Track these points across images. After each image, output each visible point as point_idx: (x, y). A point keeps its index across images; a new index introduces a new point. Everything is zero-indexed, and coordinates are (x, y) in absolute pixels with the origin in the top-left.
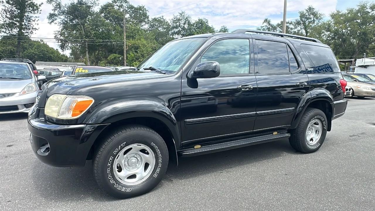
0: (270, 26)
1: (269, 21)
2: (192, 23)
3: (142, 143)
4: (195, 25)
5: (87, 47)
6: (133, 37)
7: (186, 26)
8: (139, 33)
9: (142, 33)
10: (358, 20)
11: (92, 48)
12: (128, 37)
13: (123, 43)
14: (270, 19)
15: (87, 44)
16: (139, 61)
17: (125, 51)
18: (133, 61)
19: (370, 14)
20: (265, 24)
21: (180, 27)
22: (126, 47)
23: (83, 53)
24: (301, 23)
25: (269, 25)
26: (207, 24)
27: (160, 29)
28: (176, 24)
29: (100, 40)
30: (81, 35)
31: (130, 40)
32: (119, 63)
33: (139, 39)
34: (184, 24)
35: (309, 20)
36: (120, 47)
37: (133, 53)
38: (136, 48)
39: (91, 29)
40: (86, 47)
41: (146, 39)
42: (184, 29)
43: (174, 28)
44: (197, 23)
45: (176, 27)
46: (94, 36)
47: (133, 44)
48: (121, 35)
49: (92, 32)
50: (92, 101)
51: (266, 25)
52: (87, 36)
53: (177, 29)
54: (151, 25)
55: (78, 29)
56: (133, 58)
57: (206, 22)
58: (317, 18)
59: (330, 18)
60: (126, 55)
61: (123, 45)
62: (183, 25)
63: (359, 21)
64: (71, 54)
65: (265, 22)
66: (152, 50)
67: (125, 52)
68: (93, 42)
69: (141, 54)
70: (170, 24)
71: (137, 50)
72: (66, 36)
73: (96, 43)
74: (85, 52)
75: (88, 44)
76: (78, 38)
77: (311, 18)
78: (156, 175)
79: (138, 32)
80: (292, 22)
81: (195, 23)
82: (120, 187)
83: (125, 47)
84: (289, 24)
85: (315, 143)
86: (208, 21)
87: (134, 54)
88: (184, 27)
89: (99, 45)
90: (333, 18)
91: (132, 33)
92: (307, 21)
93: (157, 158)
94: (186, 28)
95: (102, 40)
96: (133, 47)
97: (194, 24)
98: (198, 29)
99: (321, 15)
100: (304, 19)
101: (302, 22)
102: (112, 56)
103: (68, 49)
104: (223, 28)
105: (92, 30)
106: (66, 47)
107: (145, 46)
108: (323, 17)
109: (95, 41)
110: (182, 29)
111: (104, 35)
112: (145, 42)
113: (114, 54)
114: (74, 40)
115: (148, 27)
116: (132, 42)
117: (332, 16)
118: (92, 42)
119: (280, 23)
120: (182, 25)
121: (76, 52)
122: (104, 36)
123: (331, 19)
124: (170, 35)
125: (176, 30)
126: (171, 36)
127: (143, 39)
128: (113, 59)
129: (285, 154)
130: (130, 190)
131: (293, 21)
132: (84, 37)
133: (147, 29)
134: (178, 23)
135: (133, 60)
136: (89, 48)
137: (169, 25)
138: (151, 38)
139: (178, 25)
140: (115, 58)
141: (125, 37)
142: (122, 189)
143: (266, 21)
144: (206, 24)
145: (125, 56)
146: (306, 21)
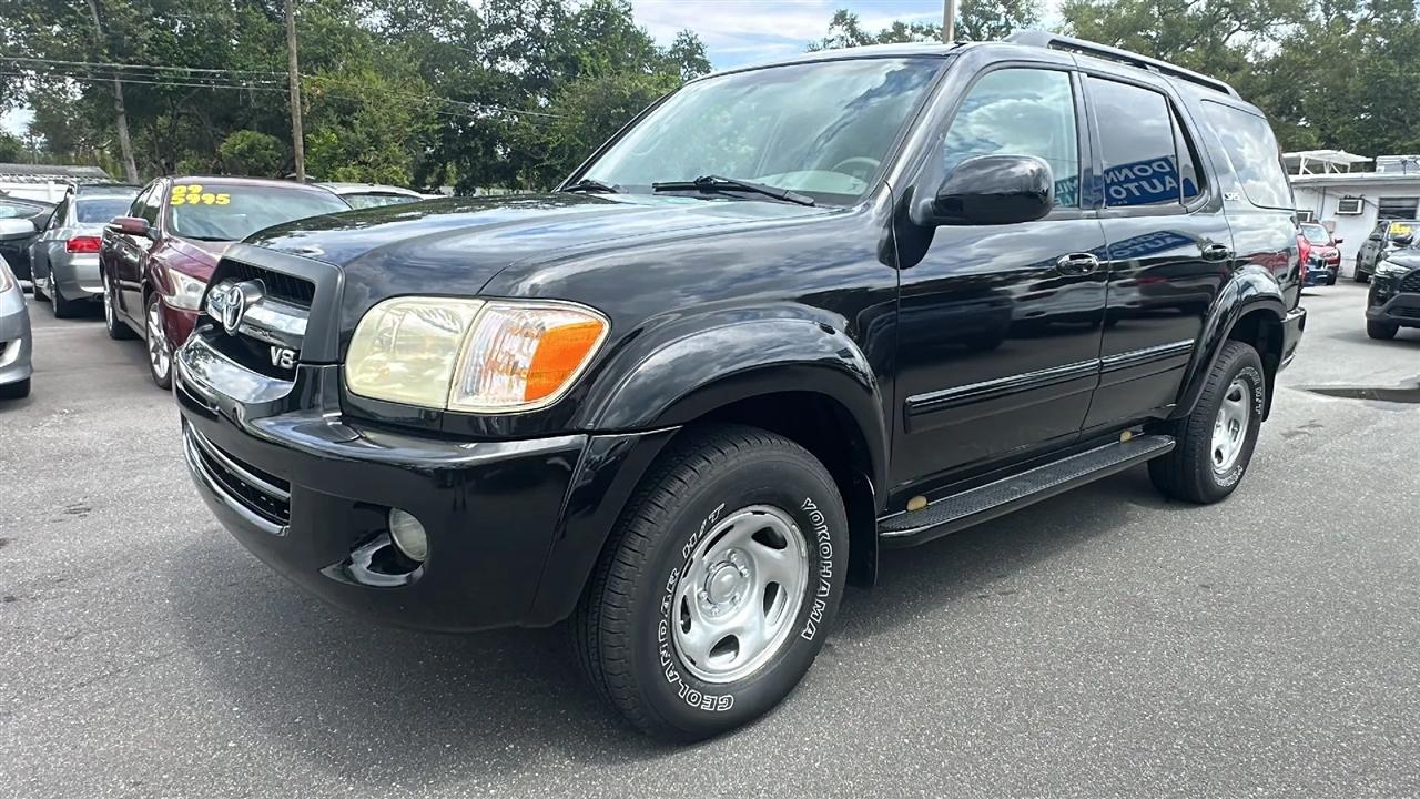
0: (854, 39)
1: (853, 21)
2: (568, 15)
3: (770, 504)
4: (581, 24)
5: (119, 96)
6: (327, 61)
7: (547, 26)
8: (351, 43)
9: (363, 47)
10: (1152, 30)
11: (142, 104)
12: (309, 62)
13: (287, 87)
14: (855, 13)
15: (119, 87)
16: (360, 163)
17: (297, 121)
18: (337, 163)
19: (1190, 11)
20: (839, 30)
21: (524, 29)
22: (303, 103)
23: (104, 122)
24: (965, 32)
25: (852, 36)
26: (627, 19)
27: (435, 31)
28: (504, 14)
29: (180, 69)
30: (90, 42)
31: (314, 74)
32: (270, 171)
33: (354, 71)
34: (539, 16)
35: (993, 23)
36: (267, 103)
37: (333, 131)
38: (346, 110)
39: (138, 20)
40: (114, 100)
41: (386, 70)
42: (537, 35)
43: (495, 29)
44: (591, 14)
45: (507, 28)
46: (152, 53)
47: (332, 92)
48: (270, 52)
49: (140, 31)
50: (601, 325)
51: (843, 34)
52: (117, 51)
53: (510, 34)
54: (397, 15)
55: (72, 17)
56: (333, 148)
57: (625, 13)
58: (1019, 18)
59: (1060, 18)
60: (303, 136)
61: (289, 94)
62: (533, 19)
63: (1154, 34)
64: (34, 129)
65: (838, 24)
66: (413, 119)
67: (299, 122)
68: (150, 79)
69: (369, 134)
70: (481, 14)
71: (349, 114)
72: (8, 45)
73: (164, 80)
74: (113, 120)
75: (122, 83)
76: (73, 54)
77: (997, 18)
78: (810, 632)
79: (347, 41)
80: (931, 26)
81: (580, 15)
82: (696, 693)
83: (298, 102)
84: (924, 33)
85: (1229, 465)
86: (629, 10)
87: (338, 135)
88: (537, 28)
89: (176, 91)
90: (1069, 20)
91: (323, 43)
92: (986, 25)
93: (814, 560)
94: (548, 31)
95: (189, 70)
96: (328, 104)
97: (577, 18)
98: (594, 41)
99: (1032, 5)
100: (974, 18)
101: (968, 31)
102: (238, 141)
103: (21, 106)
104: (683, 38)
105: (139, 23)
106: (11, 95)
107: (383, 101)
108: (1039, 12)
109: (158, 71)
110: (529, 34)
111: (196, 47)
112: (381, 85)
113: (248, 133)
114: (57, 66)
115: (386, 24)
116: (323, 83)
117: (1066, 11)
118: (142, 79)
119: (891, 31)
120: (530, 19)
121: (58, 120)
122: (197, 54)
123: (1063, 23)
124: (484, 59)
125: (506, 40)
126: (486, 65)
127: (372, 74)
128: (242, 154)
129: (1138, 510)
130: (729, 704)
131: (935, 25)
132: (106, 52)
133: (380, 30)
134: (512, 12)
135: (334, 157)
136: (127, 103)
137: (472, 16)
138: (406, 70)
139: (515, 19)
140: (252, 148)
141: (294, 61)
142: (702, 703)
143: (840, 18)
144: (624, 20)
145: (300, 142)
146: (982, 25)
